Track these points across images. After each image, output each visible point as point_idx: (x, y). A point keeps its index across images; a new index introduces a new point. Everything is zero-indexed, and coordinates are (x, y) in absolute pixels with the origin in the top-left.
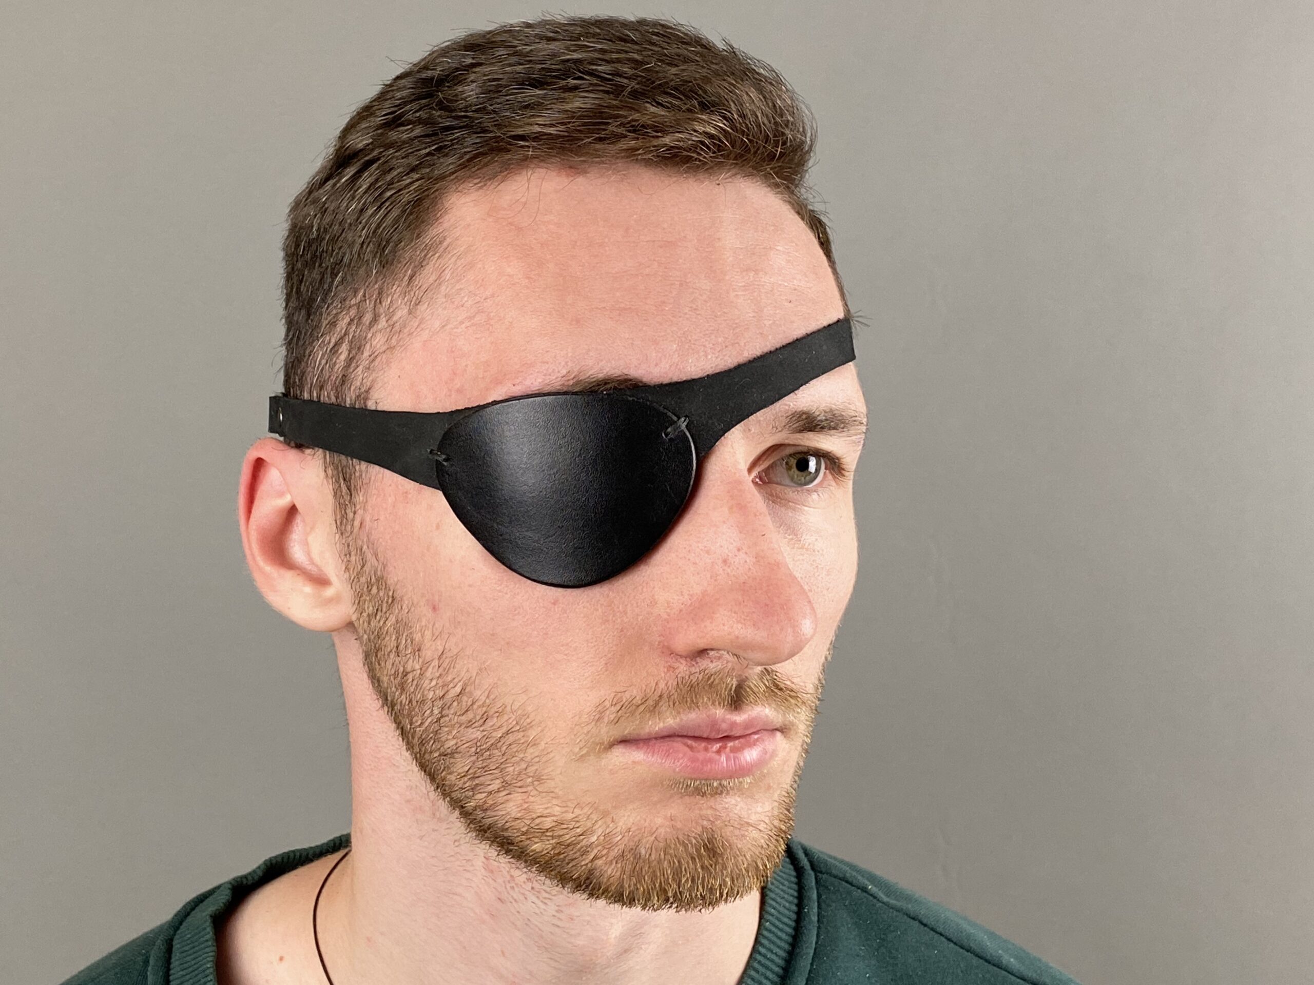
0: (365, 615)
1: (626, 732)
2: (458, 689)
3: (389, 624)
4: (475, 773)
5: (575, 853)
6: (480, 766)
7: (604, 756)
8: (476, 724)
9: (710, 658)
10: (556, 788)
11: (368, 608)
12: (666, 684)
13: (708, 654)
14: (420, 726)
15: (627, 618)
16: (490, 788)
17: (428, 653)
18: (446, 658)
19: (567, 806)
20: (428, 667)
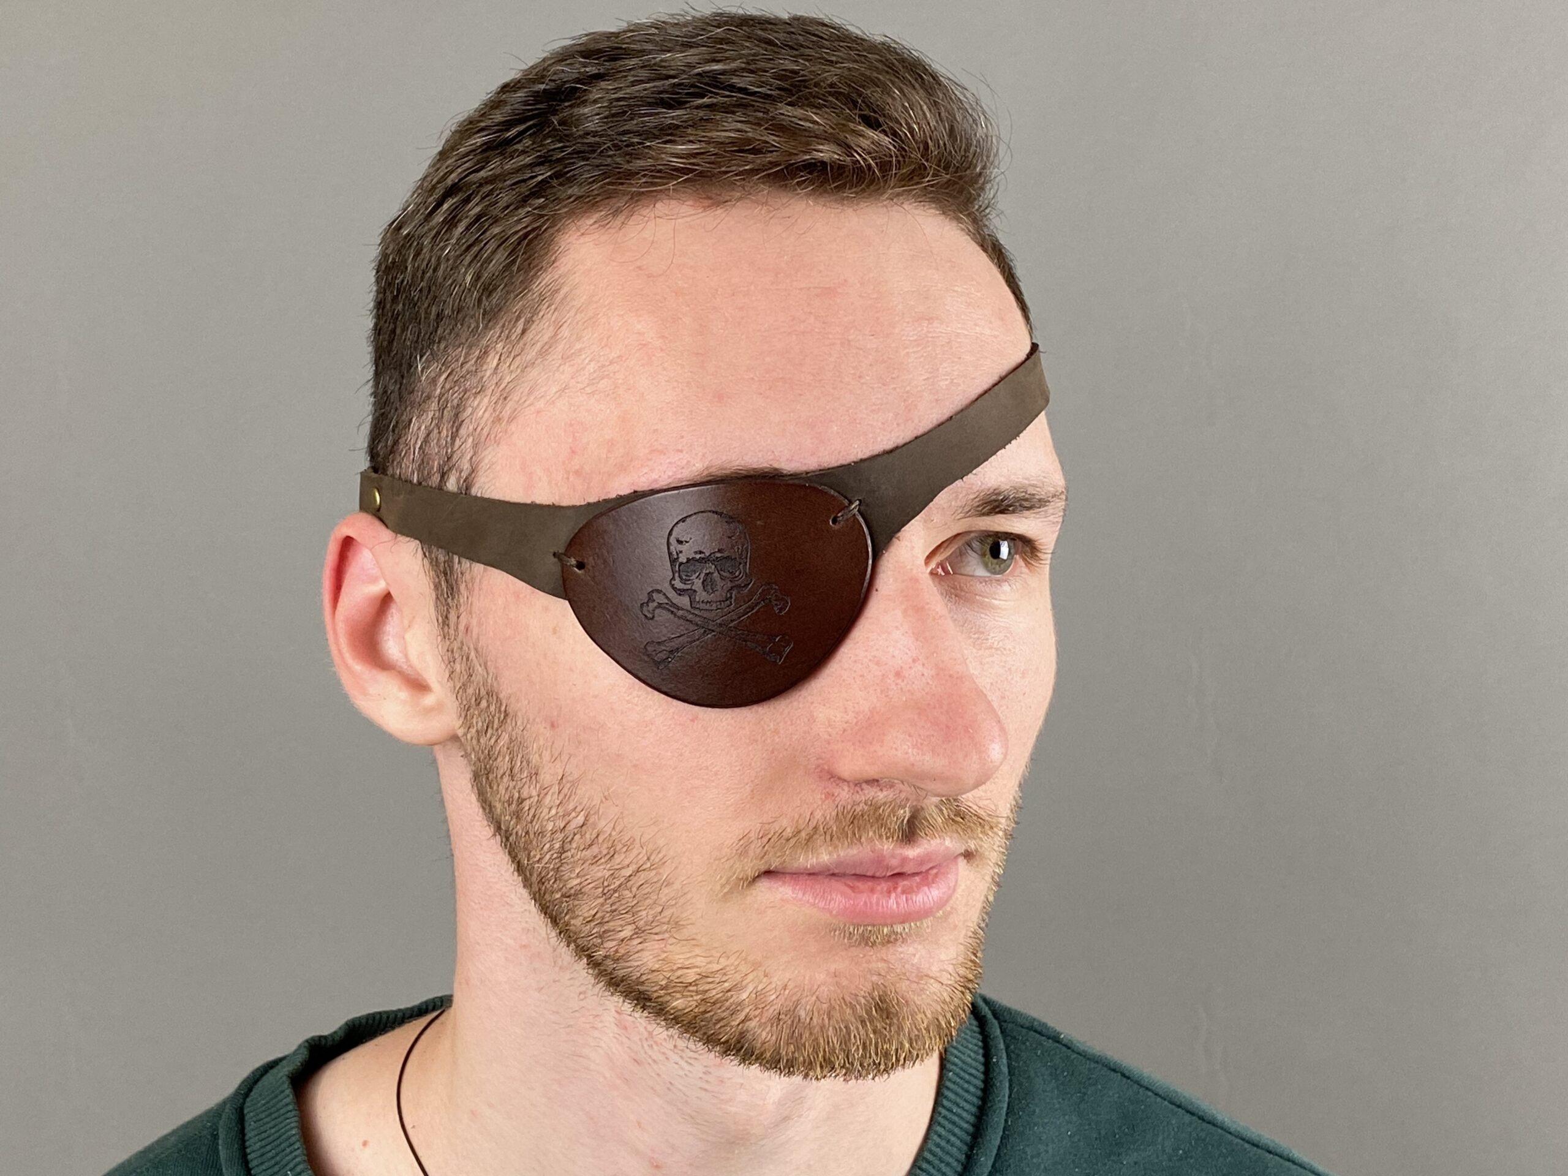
0: (473, 731)
2: (581, 819)
3: (500, 743)
4: (603, 917)
5: (724, 1011)
6: (609, 910)
8: (603, 860)
9: (879, 786)
10: (696, 934)
11: (477, 723)
12: (823, 814)
13: (877, 783)
14: (538, 861)
15: (779, 737)
16: (622, 935)
17: (548, 776)
18: (567, 783)
19: (712, 956)
20: (546, 794)
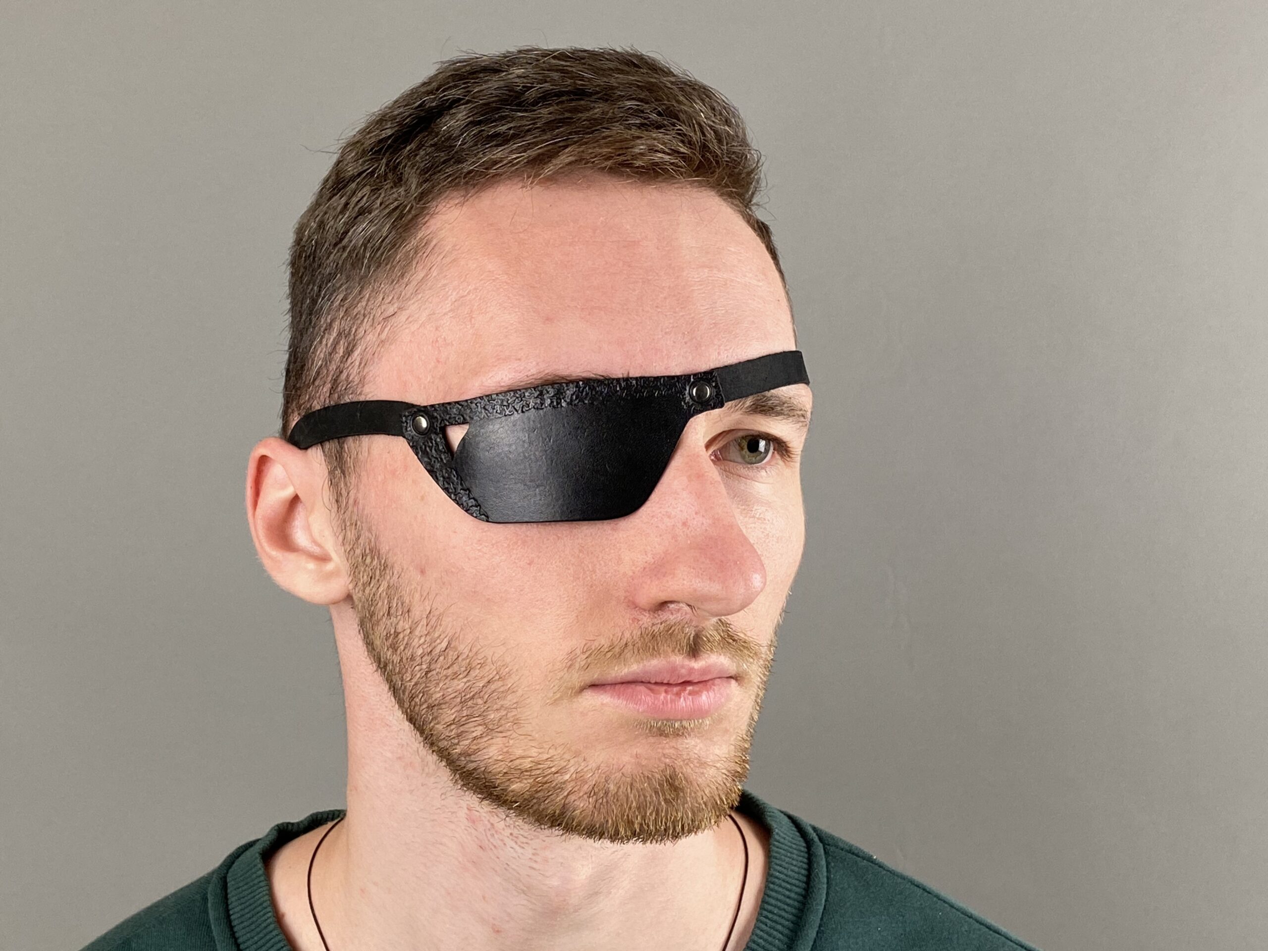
1: (596, 676)
3: (381, 590)
4: (460, 721)
5: (551, 790)
6: (465, 714)
7: (575, 700)
9: (671, 610)
12: (631, 635)
13: (668, 607)
14: (410, 681)
17: (418, 612)
18: (433, 616)
19: (543, 748)
20: (417, 627)
